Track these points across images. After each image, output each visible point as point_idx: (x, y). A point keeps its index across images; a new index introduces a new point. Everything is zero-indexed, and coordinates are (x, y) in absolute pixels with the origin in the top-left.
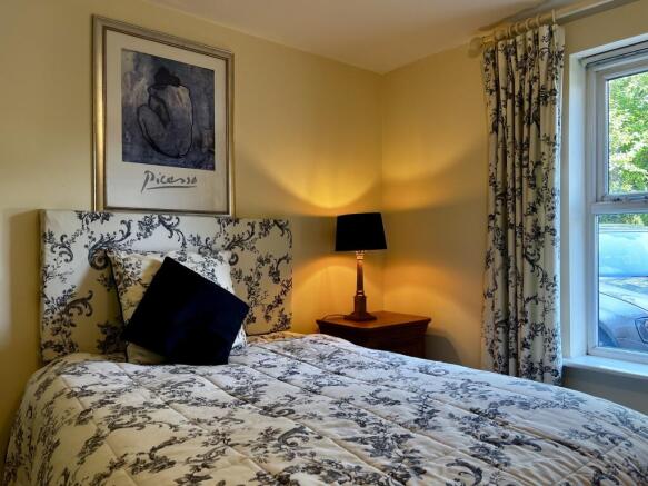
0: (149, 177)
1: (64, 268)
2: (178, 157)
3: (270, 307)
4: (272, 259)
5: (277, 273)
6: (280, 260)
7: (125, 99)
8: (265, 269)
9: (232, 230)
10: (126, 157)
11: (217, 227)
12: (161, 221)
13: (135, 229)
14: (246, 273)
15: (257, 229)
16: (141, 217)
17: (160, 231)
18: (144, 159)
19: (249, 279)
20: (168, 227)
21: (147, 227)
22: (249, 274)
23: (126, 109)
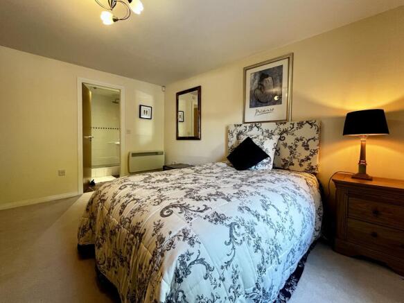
0: (257, 111)
1: (232, 139)
2: (267, 102)
3: (303, 161)
4: (304, 139)
5: (308, 146)
6: (309, 140)
7: (251, 88)
8: (300, 143)
9: (282, 127)
10: (251, 106)
11: (276, 126)
12: (256, 125)
13: (248, 128)
14: (289, 144)
15: (296, 126)
16: (249, 125)
17: (255, 129)
18: (256, 106)
19: (291, 147)
20: (258, 127)
21: (251, 128)
22: (291, 145)
23: (251, 92)
